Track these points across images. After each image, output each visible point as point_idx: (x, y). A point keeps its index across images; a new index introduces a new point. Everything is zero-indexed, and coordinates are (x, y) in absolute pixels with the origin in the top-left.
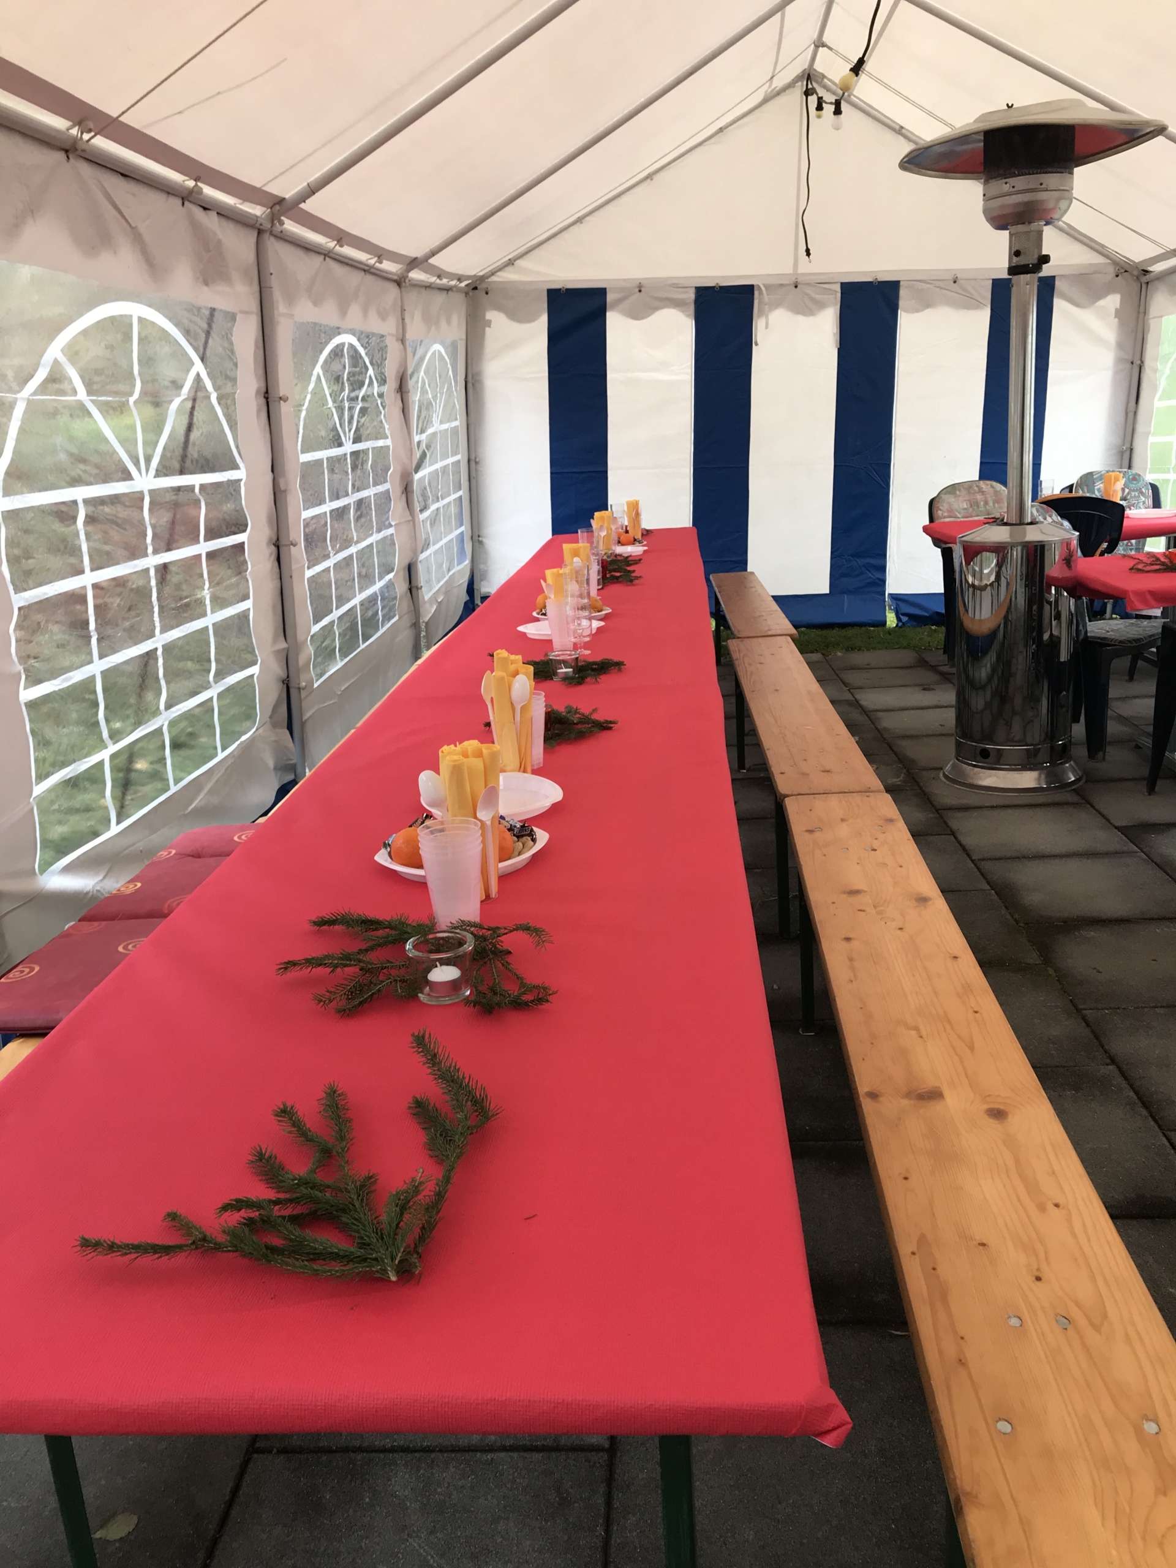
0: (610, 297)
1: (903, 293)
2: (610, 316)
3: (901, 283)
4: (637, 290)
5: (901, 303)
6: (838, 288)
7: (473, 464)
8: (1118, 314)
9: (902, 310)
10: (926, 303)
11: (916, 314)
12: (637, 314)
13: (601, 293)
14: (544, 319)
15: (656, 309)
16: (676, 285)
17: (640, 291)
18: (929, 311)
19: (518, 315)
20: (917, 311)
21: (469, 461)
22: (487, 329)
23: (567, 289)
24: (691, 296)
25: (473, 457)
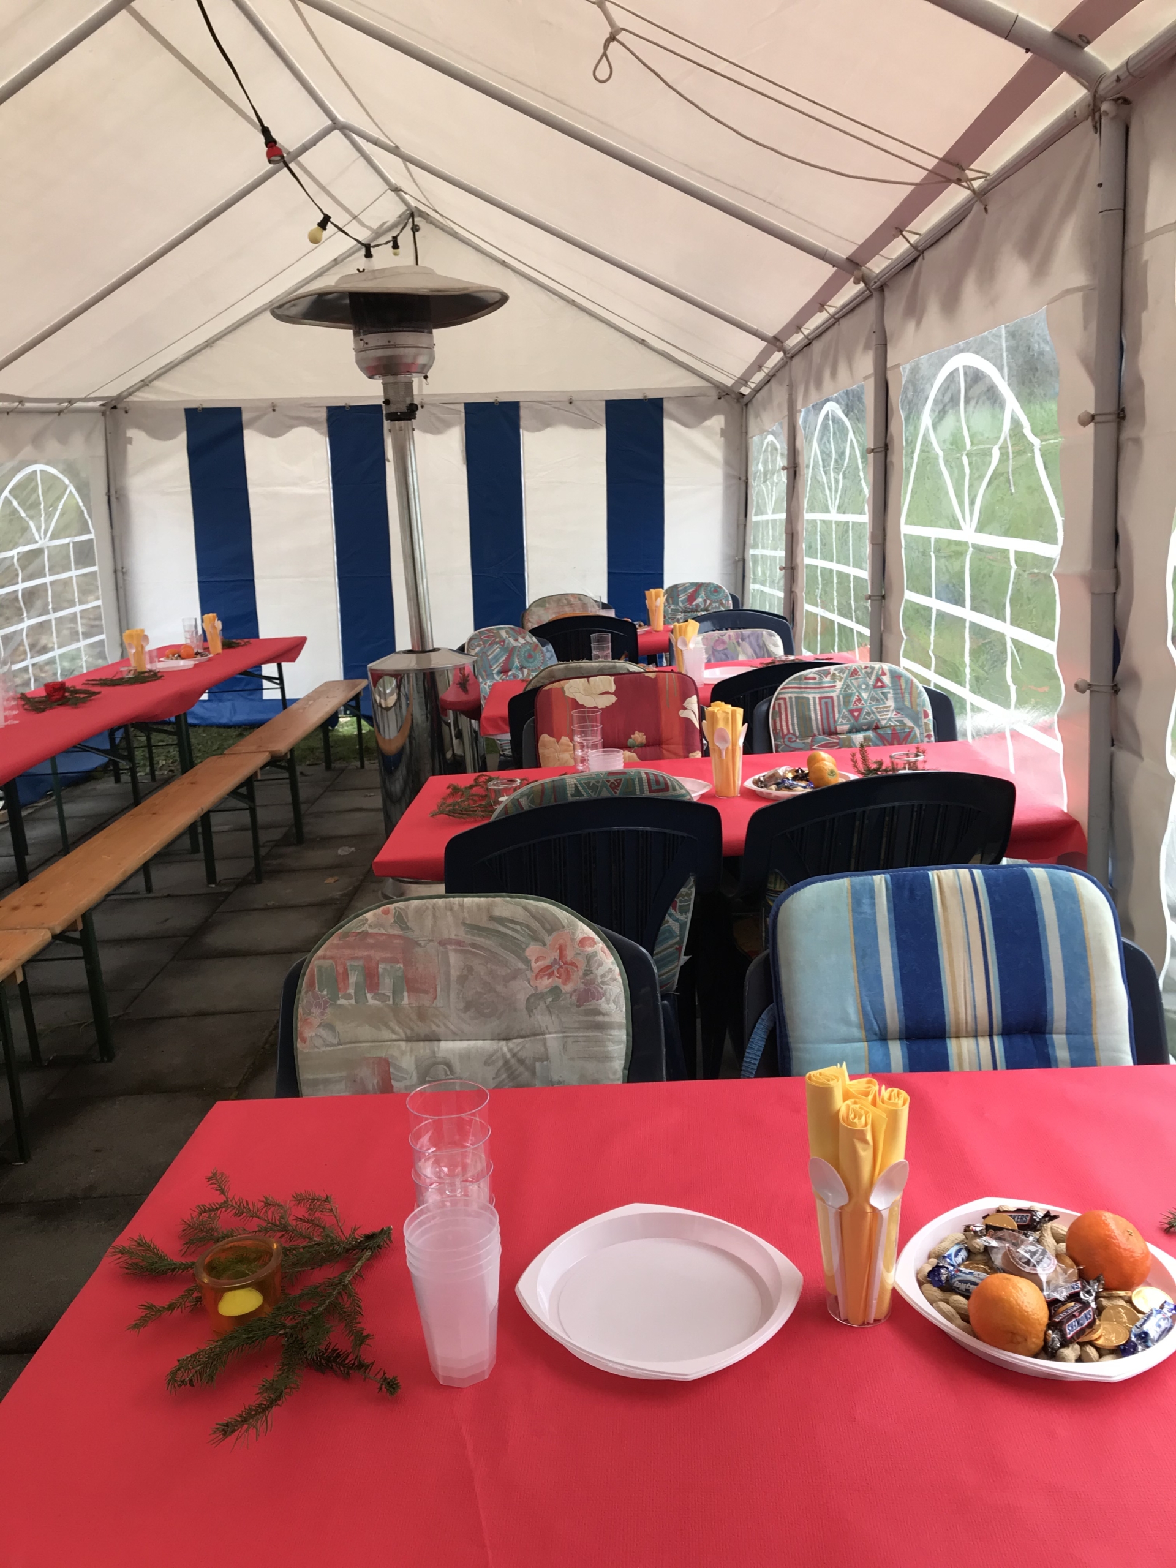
0: (245, 417)
1: (523, 413)
2: (247, 433)
3: (521, 404)
4: (271, 409)
5: (522, 423)
6: (462, 408)
7: (120, 574)
8: (723, 433)
9: (523, 429)
10: (544, 423)
11: (537, 434)
12: (274, 431)
13: (236, 412)
14: (183, 437)
15: (292, 427)
16: (308, 404)
17: (274, 410)
18: (549, 429)
19: (158, 432)
20: (539, 430)
21: (115, 571)
22: (129, 446)
23: (203, 409)
24: (323, 415)
25: (119, 568)
